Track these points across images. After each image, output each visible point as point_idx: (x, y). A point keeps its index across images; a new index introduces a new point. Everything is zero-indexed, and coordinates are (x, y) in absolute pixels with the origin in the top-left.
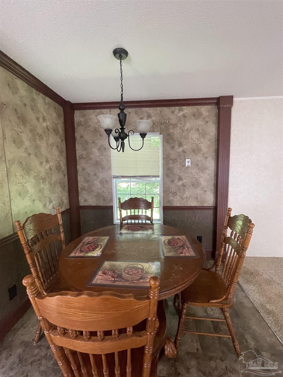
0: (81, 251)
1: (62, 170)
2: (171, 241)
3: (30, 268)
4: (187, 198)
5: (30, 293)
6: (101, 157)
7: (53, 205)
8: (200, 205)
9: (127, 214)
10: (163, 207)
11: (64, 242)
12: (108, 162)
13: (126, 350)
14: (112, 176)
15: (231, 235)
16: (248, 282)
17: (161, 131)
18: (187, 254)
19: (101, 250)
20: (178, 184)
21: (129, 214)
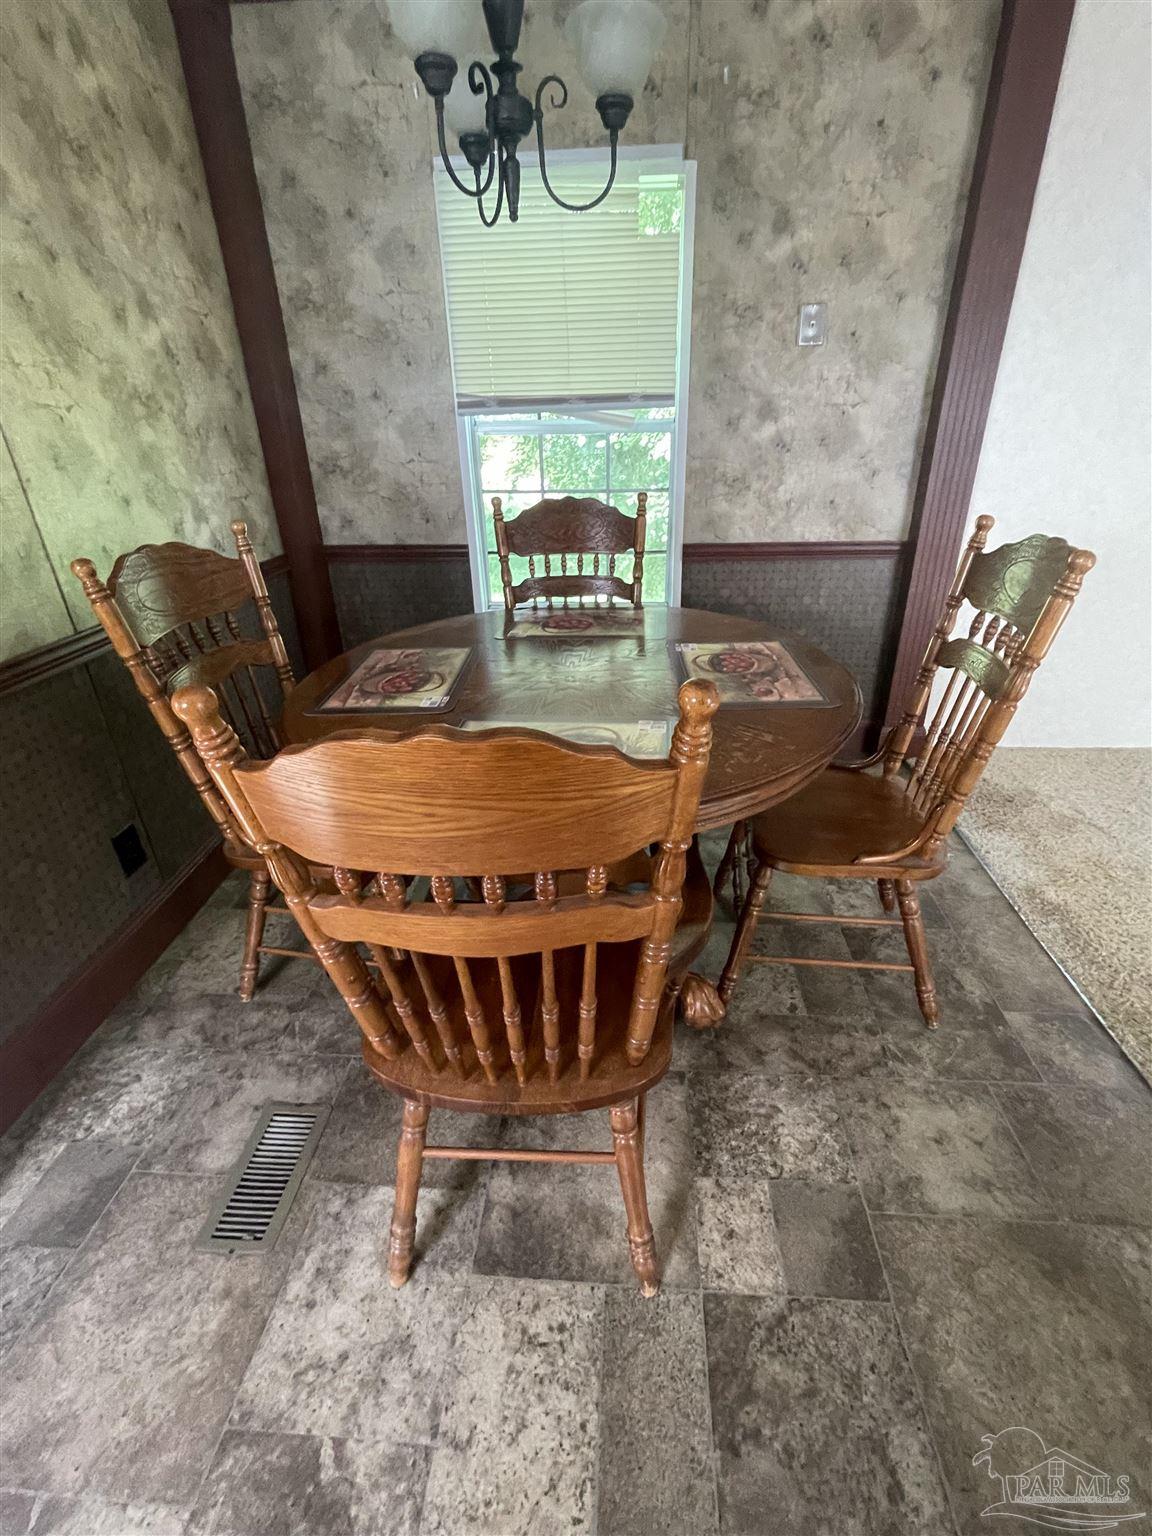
0: (365, 694)
1: (223, 368)
2: (724, 660)
3: (174, 754)
4: (788, 503)
5: (211, 753)
6: (394, 300)
7: (213, 535)
8: (843, 538)
9: (532, 571)
10: (685, 547)
11: (288, 672)
12: (431, 325)
13: (582, 948)
14: (456, 400)
15: (973, 631)
16: (990, 824)
17: (692, 141)
18: (789, 697)
19: (445, 688)
20: (756, 436)
21: (540, 573)
